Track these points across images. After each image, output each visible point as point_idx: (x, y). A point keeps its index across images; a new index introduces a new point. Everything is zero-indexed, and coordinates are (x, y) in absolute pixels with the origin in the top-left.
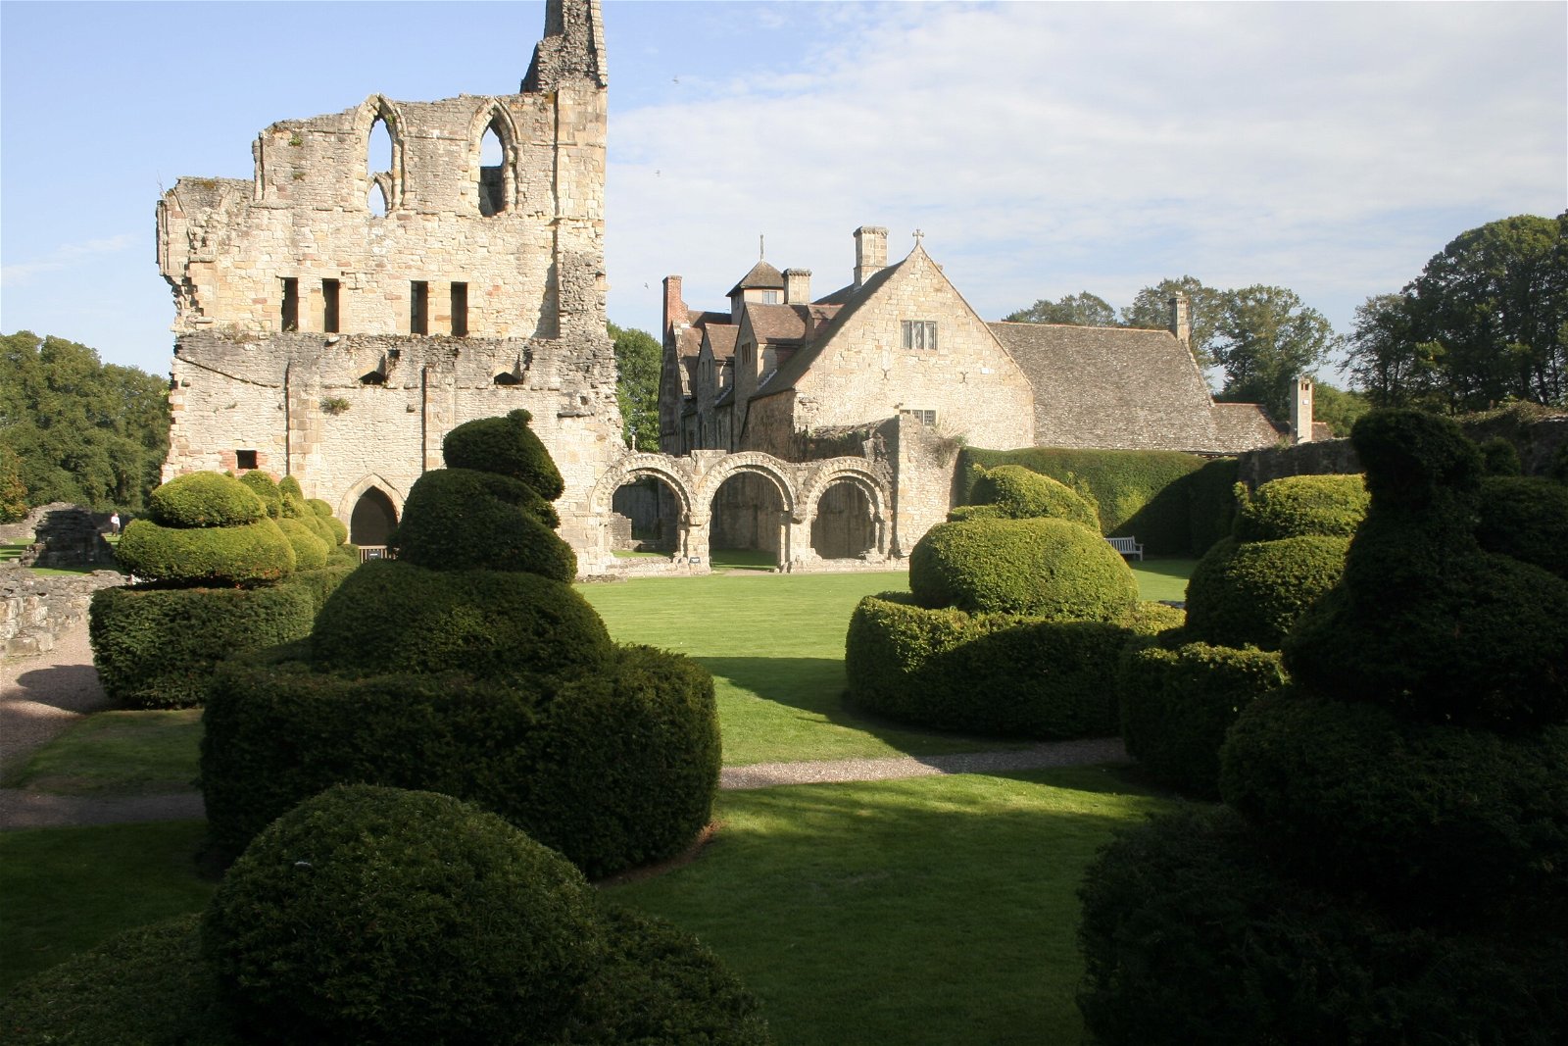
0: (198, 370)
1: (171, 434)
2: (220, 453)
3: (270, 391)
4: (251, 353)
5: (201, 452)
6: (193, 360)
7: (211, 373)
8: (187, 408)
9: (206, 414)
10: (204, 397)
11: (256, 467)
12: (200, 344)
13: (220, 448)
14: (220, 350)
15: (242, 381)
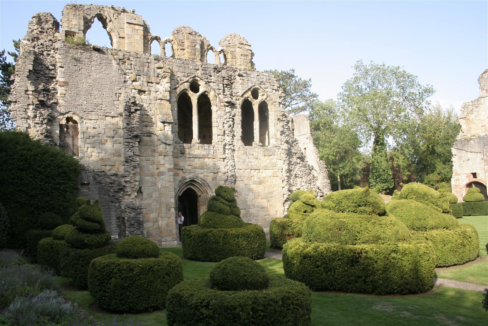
0: (458, 150)
1: (453, 169)
2: (466, 174)
3: (479, 154)
4: (472, 144)
5: (461, 174)
6: (456, 148)
7: (462, 151)
8: (456, 162)
9: (461, 163)
10: (460, 158)
11: (476, 178)
12: (458, 143)
13: (466, 173)
14: (464, 144)
15: (471, 152)
